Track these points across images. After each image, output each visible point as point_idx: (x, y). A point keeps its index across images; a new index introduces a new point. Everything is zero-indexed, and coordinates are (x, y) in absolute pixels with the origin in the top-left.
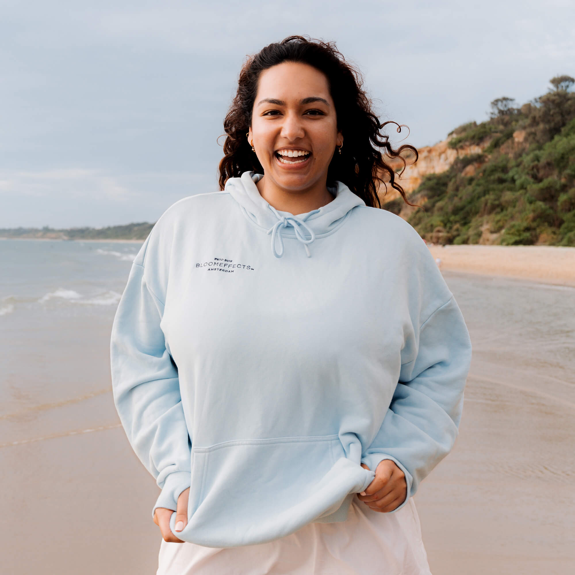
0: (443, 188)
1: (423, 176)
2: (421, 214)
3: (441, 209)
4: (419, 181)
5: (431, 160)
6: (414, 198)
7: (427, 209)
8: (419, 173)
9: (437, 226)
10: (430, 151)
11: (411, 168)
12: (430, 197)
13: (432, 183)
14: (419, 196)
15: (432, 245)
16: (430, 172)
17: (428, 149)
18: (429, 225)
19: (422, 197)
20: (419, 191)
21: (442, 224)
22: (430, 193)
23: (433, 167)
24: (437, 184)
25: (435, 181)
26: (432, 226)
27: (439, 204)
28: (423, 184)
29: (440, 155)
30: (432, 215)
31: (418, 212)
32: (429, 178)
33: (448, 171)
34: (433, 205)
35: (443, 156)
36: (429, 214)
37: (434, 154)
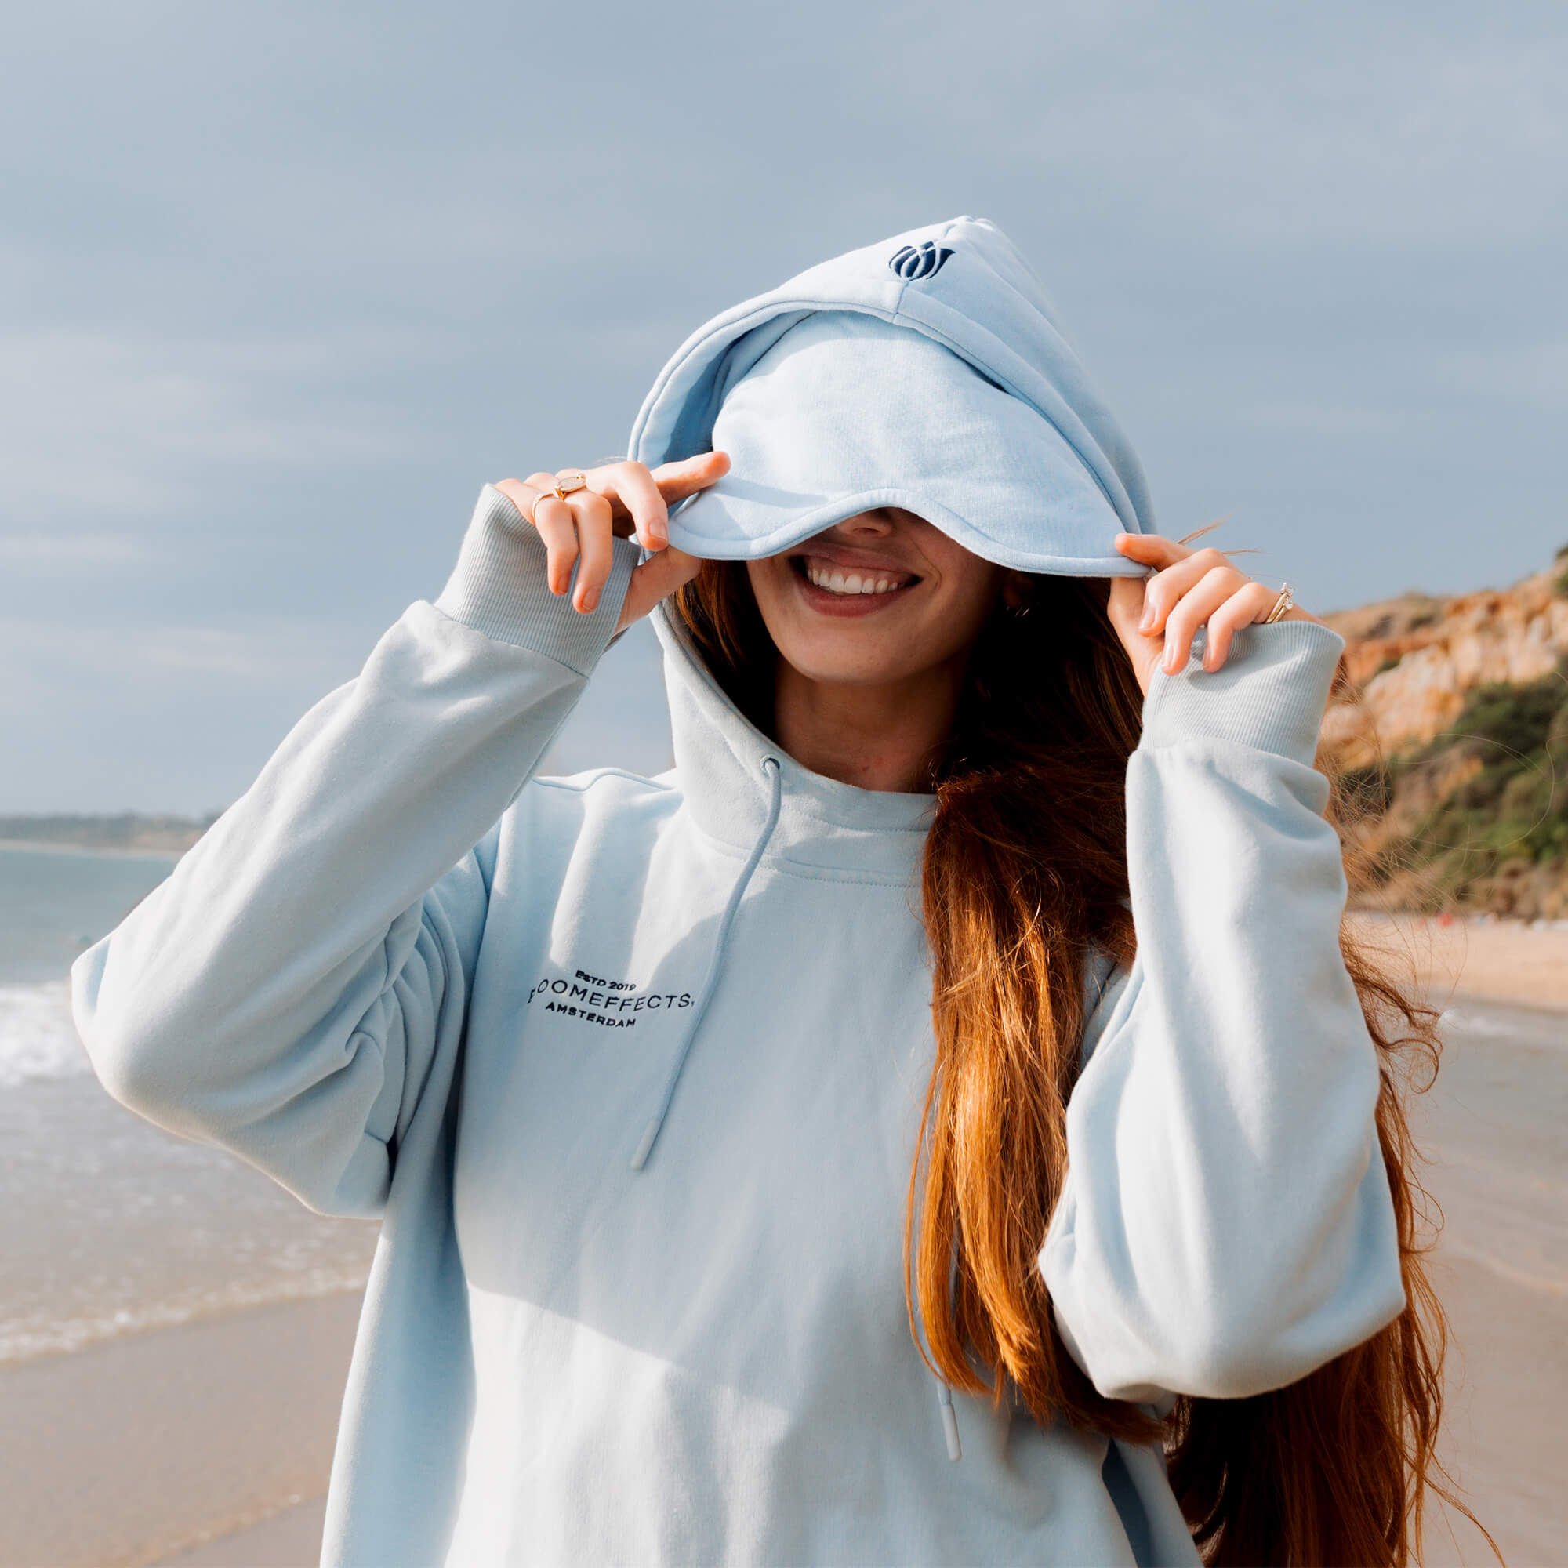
0: (1536, 731)
1: (1472, 687)
2: (1457, 815)
3: (1527, 799)
4: (1457, 706)
5: (1500, 636)
6: (1434, 761)
7: (1480, 800)
8: (1455, 679)
9: (1507, 856)
10: (1494, 608)
11: (1432, 659)
12: (1492, 760)
13: (1498, 712)
14: (1454, 754)
15: (1491, 919)
16: (1494, 675)
17: (1490, 598)
18: (1482, 851)
19: (1468, 756)
20: (1455, 740)
21: (1527, 851)
22: (1492, 744)
23: (1505, 661)
24: (1516, 715)
25: (1507, 706)
26: (1492, 855)
27: (1519, 784)
28: (1468, 715)
29: (1529, 618)
30: (1493, 820)
31: (1449, 806)
32: (1490, 698)
33: (1553, 676)
34: (1499, 789)
35: (1538, 624)
36: (1485, 813)
37: (1509, 616)
